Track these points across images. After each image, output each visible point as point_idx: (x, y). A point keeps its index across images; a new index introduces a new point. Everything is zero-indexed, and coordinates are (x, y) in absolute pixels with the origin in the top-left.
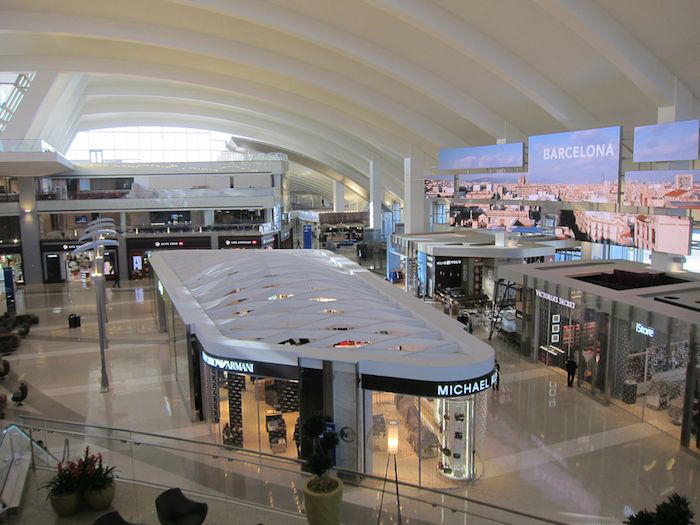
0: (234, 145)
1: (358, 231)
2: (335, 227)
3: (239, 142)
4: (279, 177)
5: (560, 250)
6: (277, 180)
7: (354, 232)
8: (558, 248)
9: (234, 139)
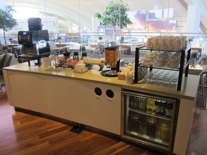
0: (39, 13)
1: (77, 38)
2: (70, 37)
3: (40, 12)
4: (56, 23)
5: (132, 41)
6: (56, 24)
7: (76, 38)
8: (132, 40)
9: (39, 12)
